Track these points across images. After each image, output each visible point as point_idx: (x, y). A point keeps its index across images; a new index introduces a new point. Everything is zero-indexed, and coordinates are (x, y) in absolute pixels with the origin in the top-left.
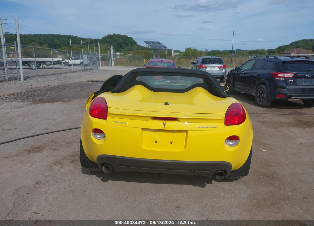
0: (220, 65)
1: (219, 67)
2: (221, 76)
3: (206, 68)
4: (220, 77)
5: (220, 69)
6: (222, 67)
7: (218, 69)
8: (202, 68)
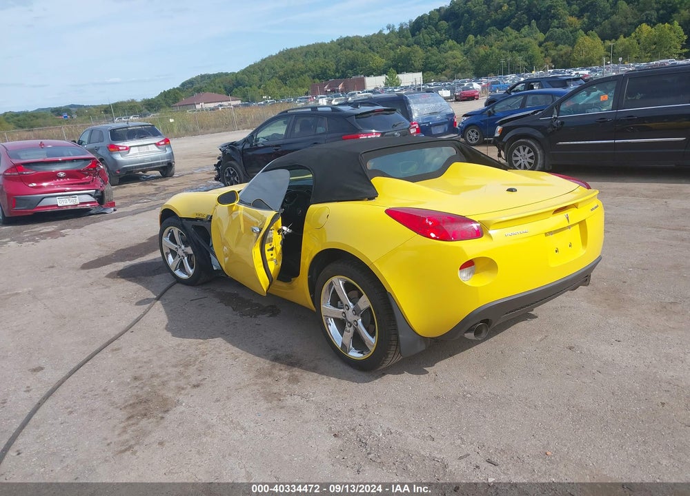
0: (156, 140)
1: (157, 145)
2: (165, 162)
3: (128, 149)
4: (164, 165)
5: (159, 148)
6: (162, 143)
7: (154, 148)
8: (119, 150)
